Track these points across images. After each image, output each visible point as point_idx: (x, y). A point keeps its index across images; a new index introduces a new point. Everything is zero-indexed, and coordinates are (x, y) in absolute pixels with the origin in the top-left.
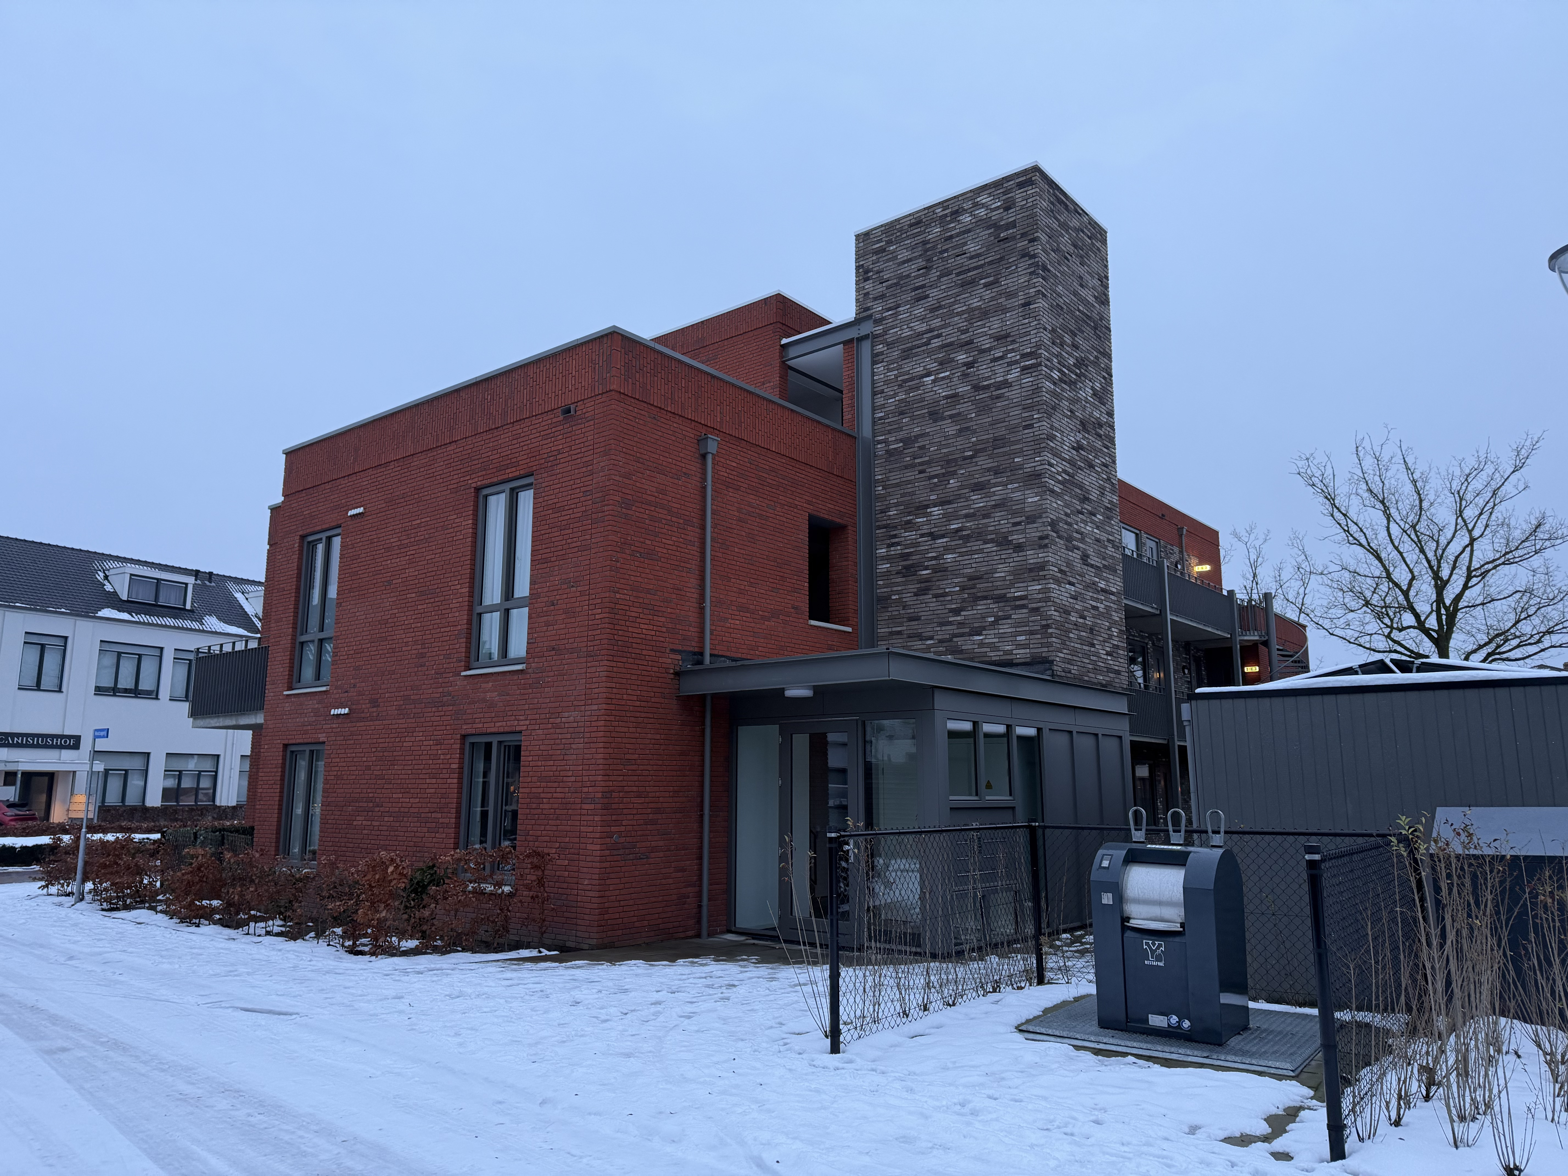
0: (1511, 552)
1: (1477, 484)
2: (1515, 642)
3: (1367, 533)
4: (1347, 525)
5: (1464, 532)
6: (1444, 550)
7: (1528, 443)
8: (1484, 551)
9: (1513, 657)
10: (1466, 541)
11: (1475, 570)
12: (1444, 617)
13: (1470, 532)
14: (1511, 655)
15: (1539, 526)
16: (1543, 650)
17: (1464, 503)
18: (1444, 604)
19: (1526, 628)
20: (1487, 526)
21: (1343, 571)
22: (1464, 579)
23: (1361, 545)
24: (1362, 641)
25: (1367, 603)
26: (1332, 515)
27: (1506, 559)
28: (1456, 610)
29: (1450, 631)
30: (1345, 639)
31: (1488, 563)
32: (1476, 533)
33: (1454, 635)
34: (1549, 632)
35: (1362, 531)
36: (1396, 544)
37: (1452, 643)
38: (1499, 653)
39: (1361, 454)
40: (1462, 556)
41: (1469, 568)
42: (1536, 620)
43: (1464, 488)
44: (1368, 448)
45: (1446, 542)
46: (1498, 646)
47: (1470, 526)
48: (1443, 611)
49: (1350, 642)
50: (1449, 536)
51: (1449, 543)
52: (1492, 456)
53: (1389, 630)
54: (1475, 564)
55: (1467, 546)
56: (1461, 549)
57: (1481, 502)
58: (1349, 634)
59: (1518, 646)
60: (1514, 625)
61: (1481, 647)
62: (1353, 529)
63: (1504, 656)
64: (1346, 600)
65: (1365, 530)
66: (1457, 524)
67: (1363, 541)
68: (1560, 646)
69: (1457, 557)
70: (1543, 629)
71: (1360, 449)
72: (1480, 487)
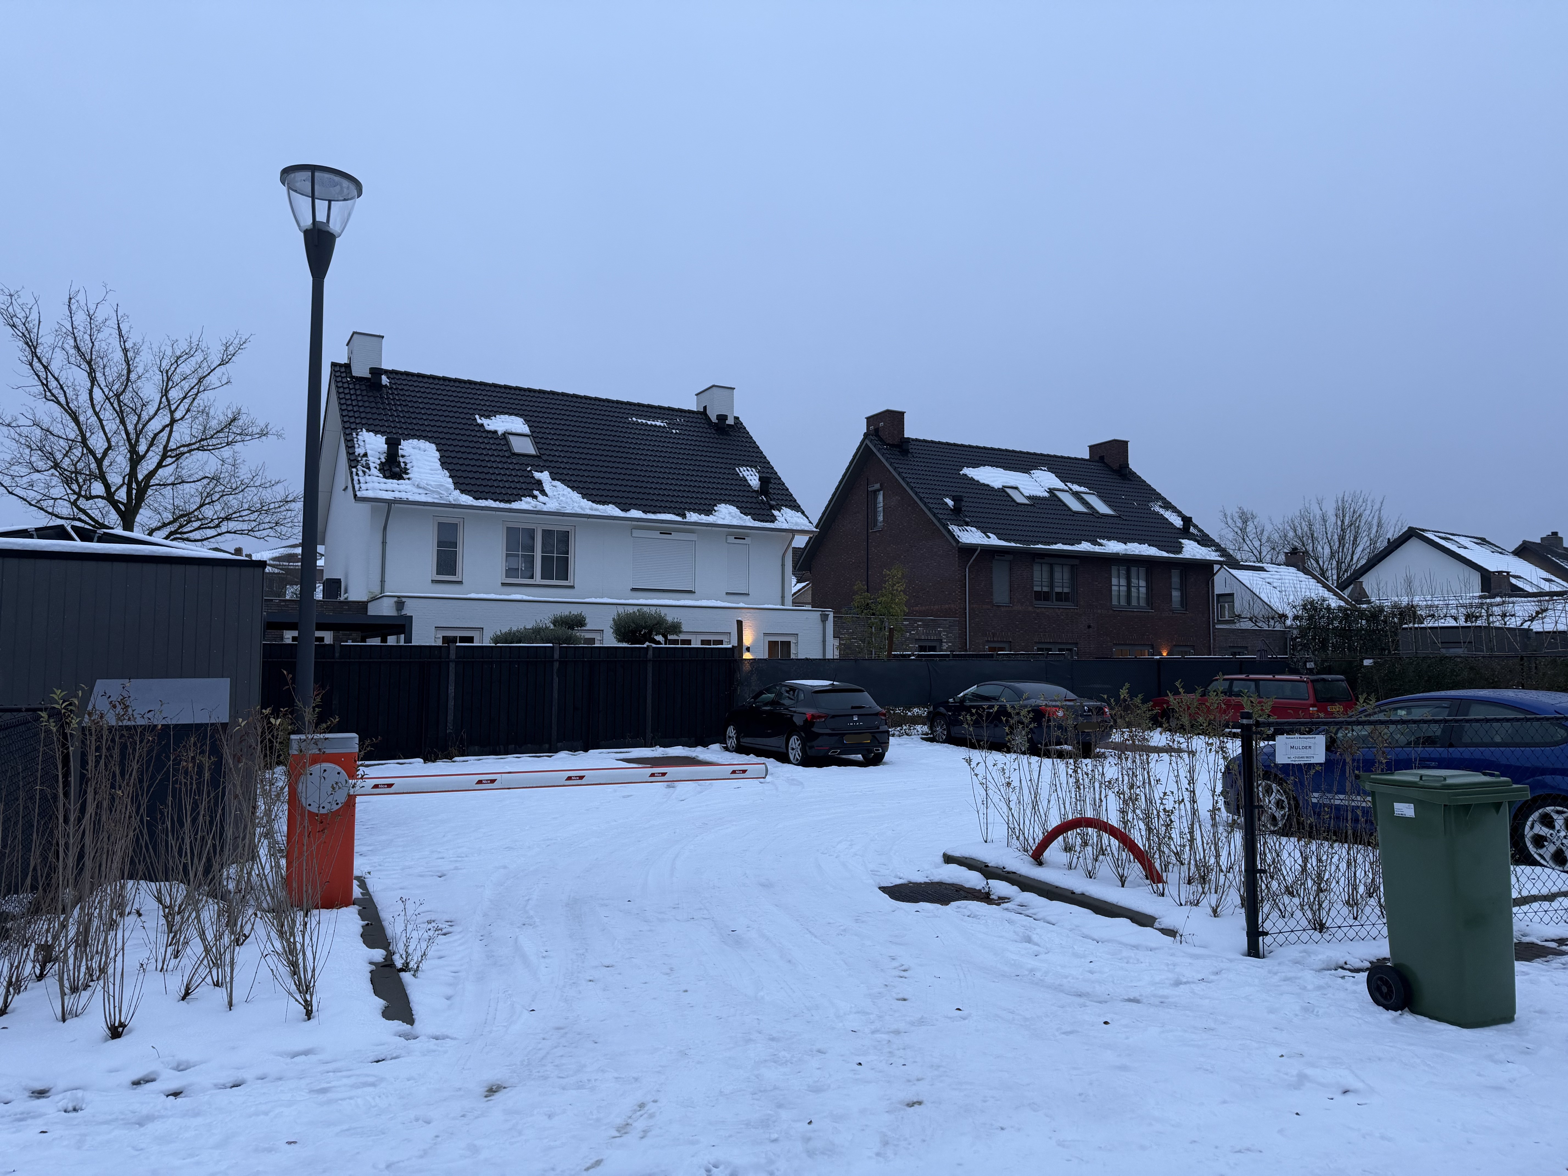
0: (206, 439)
1: (185, 368)
2: (196, 524)
3: (67, 392)
4: (46, 379)
5: (166, 412)
6: (144, 426)
7: (236, 341)
8: (182, 434)
9: (192, 538)
10: (167, 420)
11: (171, 450)
12: (134, 491)
13: (172, 413)
14: (192, 536)
15: (234, 420)
16: (219, 534)
17: (170, 384)
18: (136, 478)
19: (208, 512)
20: (188, 410)
21: (34, 427)
22: (159, 458)
23: (59, 403)
24: (44, 504)
25: (56, 466)
26: (31, 365)
27: (201, 444)
28: (147, 486)
29: (138, 506)
30: (25, 500)
31: (184, 446)
32: (178, 415)
33: (141, 511)
34: (228, 518)
35: (62, 388)
36: (97, 410)
37: (138, 518)
38: (181, 533)
39: (74, 307)
40: (161, 435)
41: (165, 447)
42: (218, 507)
43: (173, 369)
44: (83, 303)
45: (147, 417)
46: (181, 526)
47: (173, 407)
48: (134, 486)
49: (31, 504)
50: (152, 412)
51: (150, 420)
52: (203, 345)
53: (76, 496)
54: (172, 445)
55: (167, 426)
56: (161, 427)
57: (186, 385)
58: (31, 495)
59: (199, 528)
60: (198, 508)
61: (165, 525)
62: (53, 384)
63: (185, 536)
64: (33, 459)
65: (65, 389)
66: (160, 402)
67: (62, 400)
68: (235, 533)
69: (156, 435)
70: (222, 515)
71: (73, 301)
72: (189, 372)
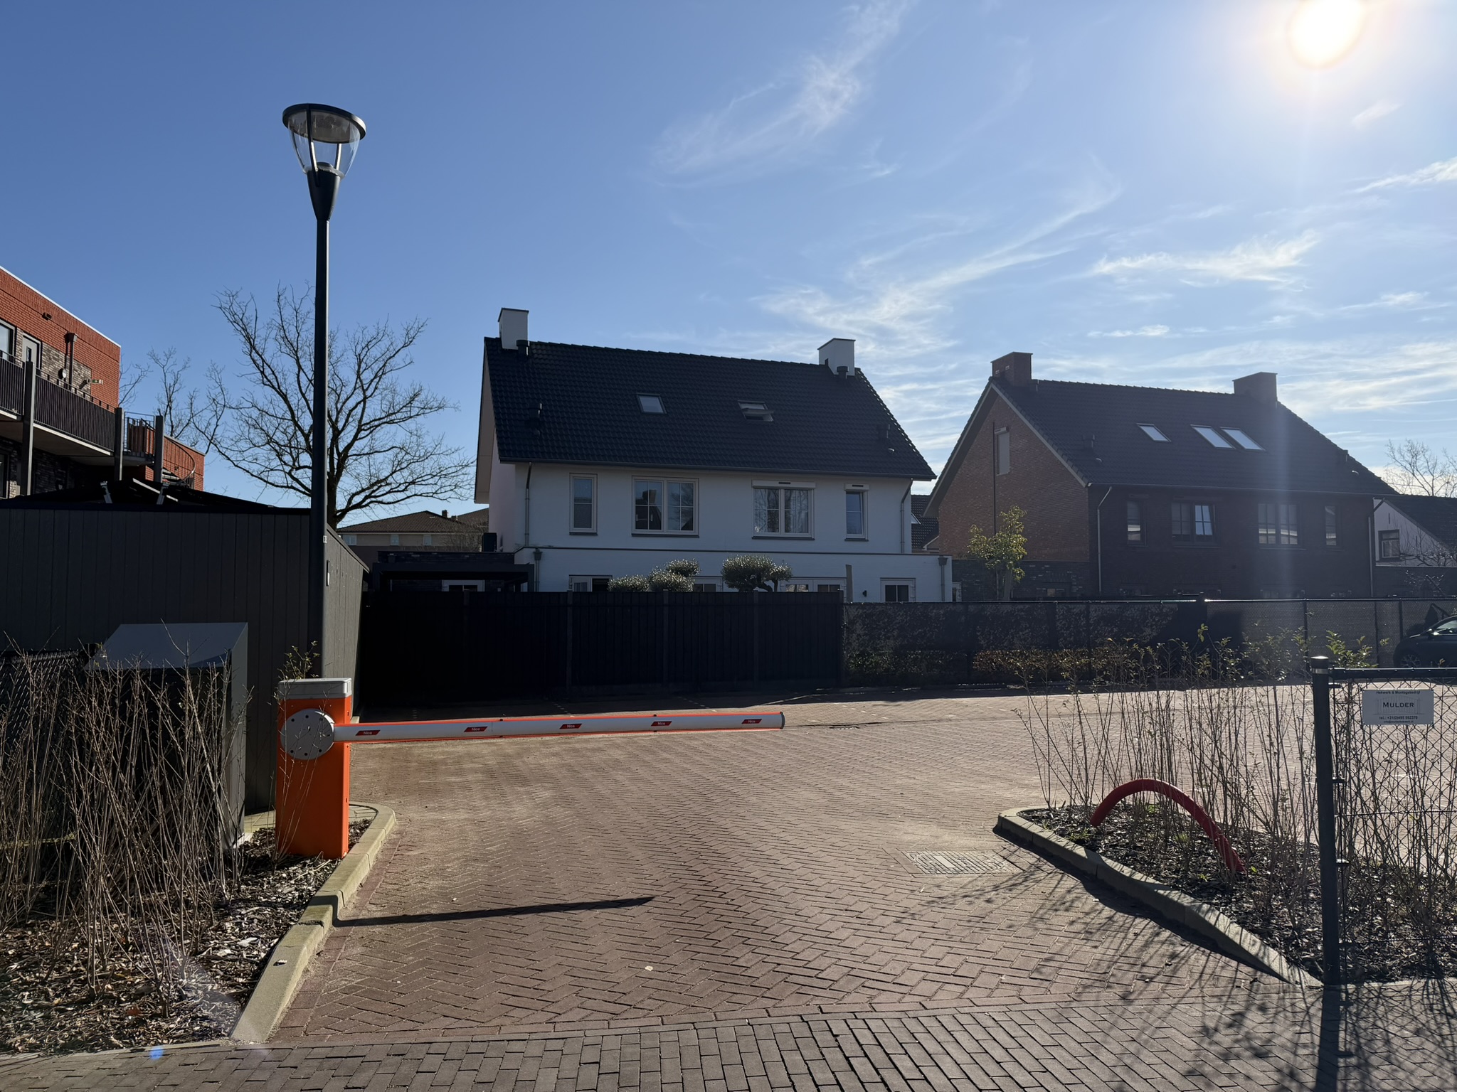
1: (375, 352)
2: (387, 489)
3: (278, 377)
4: (263, 366)
5: (359, 391)
7: (416, 326)
8: (374, 409)
9: (385, 501)
10: (361, 398)
11: (364, 424)
12: (336, 462)
13: (364, 391)
14: (385, 498)
15: (416, 395)
16: (408, 497)
17: (363, 365)
18: (337, 450)
19: (398, 477)
20: (376, 388)
21: (253, 408)
22: (355, 430)
23: (273, 387)
25: (270, 440)
26: (250, 355)
27: (389, 418)
28: (346, 457)
29: (339, 474)
31: (375, 420)
32: (368, 393)
33: (341, 478)
35: (273, 373)
36: (304, 392)
37: (340, 484)
38: (375, 497)
39: (282, 303)
40: (356, 410)
41: (360, 421)
42: (406, 473)
43: (364, 352)
44: (290, 299)
45: (345, 396)
46: (374, 491)
52: (388, 331)
59: (389, 492)
60: (391, 475)
61: (363, 490)
62: (267, 372)
63: (379, 499)
64: (252, 436)
65: (277, 374)
66: (356, 383)
67: (275, 384)
68: (421, 495)
69: (351, 411)
70: (410, 479)
71: (281, 298)
72: (378, 356)
